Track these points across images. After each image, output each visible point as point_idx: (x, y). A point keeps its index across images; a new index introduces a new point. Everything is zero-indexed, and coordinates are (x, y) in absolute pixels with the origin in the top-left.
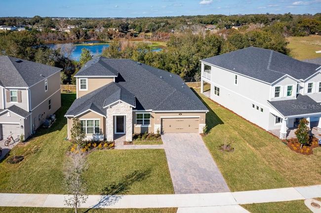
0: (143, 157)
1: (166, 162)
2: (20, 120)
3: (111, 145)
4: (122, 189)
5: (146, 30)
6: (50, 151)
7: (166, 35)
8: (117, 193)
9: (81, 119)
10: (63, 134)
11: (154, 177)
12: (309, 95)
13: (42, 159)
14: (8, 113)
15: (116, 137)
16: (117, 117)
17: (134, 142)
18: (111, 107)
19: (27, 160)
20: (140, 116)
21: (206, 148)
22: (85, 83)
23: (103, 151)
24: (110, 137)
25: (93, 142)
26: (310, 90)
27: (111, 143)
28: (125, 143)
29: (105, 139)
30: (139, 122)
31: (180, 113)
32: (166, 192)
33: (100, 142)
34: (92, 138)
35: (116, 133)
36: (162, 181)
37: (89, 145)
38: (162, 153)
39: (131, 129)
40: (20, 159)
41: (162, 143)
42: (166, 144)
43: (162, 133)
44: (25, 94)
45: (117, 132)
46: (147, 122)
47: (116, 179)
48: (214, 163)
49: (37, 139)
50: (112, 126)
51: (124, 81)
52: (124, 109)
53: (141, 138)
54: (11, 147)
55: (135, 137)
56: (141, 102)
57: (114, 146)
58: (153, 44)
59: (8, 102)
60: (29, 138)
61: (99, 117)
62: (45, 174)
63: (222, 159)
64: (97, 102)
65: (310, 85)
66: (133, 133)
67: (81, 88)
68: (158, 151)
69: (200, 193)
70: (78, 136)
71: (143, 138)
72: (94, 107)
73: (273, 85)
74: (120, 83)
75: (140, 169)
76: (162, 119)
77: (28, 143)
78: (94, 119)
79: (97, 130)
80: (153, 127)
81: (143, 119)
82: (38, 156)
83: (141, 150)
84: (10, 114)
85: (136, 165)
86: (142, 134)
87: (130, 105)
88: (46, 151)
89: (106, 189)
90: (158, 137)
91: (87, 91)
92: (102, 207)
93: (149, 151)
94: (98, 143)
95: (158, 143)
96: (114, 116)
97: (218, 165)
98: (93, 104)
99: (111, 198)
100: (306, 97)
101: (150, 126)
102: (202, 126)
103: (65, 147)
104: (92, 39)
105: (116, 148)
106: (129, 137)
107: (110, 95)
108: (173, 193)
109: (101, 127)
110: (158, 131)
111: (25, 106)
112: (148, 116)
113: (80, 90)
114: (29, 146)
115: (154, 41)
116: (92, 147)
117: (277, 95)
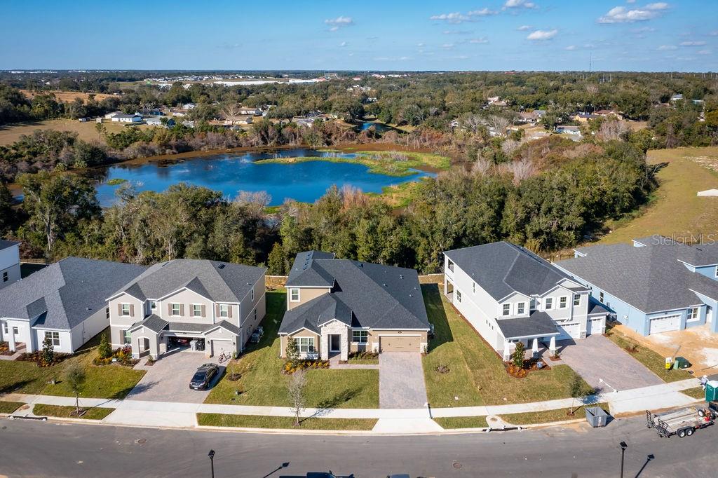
0: (357, 377)
1: (378, 382)
2: (233, 337)
3: (325, 364)
4: (334, 404)
5: (400, 120)
6: (265, 370)
7: (438, 137)
8: (330, 407)
9: (294, 337)
10: (275, 350)
11: (364, 394)
12: (548, 311)
13: (260, 376)
14: (220, 329)
15: (331, 355)
16: (332, 335)
17: (350, 361)
18: (325, 325)
19: (244, 377)
20: (356, 333)
21: (422, 369)
22: (297, 293)
23: (317, 370)
24: (325, 356)
25: (307, 361)
26: (548, 307)
27: (326, 362)
28: (341, 362)
29: (320, 358)
30: (355, 340)
31: (400, 332)
32: (372, 407)
33: (315, 360)
34: (306, 356)
35: (331, 351)
36: (371, 398)
37: (304, 364)
38: (375, 373)
39: (346, 347)
40: (238, 377)
41: (378, 363)
42: (382, 365)
43: (380, 351)
44: (236, 309)
45: (332, 349)
46: (365, 340)
47: (330, 396)
48: (424, 384)
49: (248, 356)
50: (327, 345)
51: (341, 291)
52: (339, 328)
53: (357, 357)
54: (225, 364)
55: (350, 356)
56: (358, 317)
57: (328, 365)
58: (410, 159)
59: (218, 316)
60: (240, 355)
61: (313, 335)
62: (265, 391)
63: (433, 381)
64: (311, 318)
65: (549, 301)
66: (349, 351)
67: (293, 299)
68: (372, 371)
69: (401, 408)
70: (293, 355)
71: (359, 357)
72: (308, 325)
73: (500, 303)
74: (336, 293)
75: (352, 388)
76: (380, 337)
77: (241, 360)
78: (308, 337)
79: (311, 348)
80: (371, 345)
81: (360, 337)
82: (254, 374)
83: (356, 370)
84: (222, 330)
85: (349, 384)
86: (358, 353)
87: (345, 324)
88: (261, 369)
89: (321, 404)
90: (375, 356)
91: (299, 302)
92: (317, 416)
93: (363, 371)
94: (312, 361)
95: (374, 363)
96: (329, 335)
97: (426, 385)
98: (306, 320)
99: (325, 410)
100: (544, 314)
101: (367, 344)
102: (424, 344)
103: (279, 365)
104: (292, 144)
105: (330, 367)
106: (344, 355)
107: (324, 310)
108: (378, 408)
109: (315, 345)
110: (376, 350)
111: (236, 321)
112: (365, 333)
113: (291, 301)
114: (242, 363)
115: (413, 150)
116: (306, 366)
117: (506, 313)
